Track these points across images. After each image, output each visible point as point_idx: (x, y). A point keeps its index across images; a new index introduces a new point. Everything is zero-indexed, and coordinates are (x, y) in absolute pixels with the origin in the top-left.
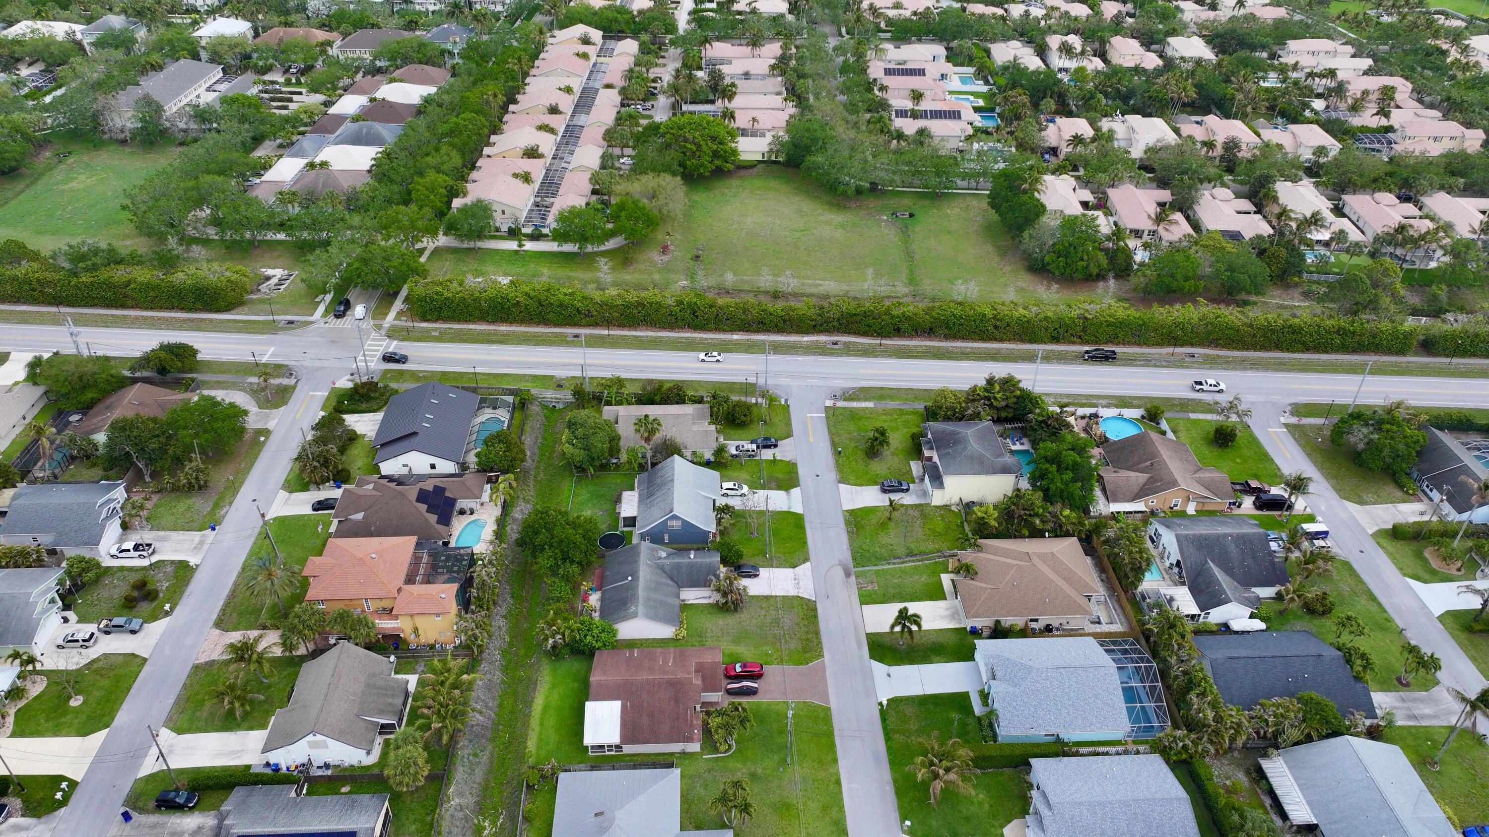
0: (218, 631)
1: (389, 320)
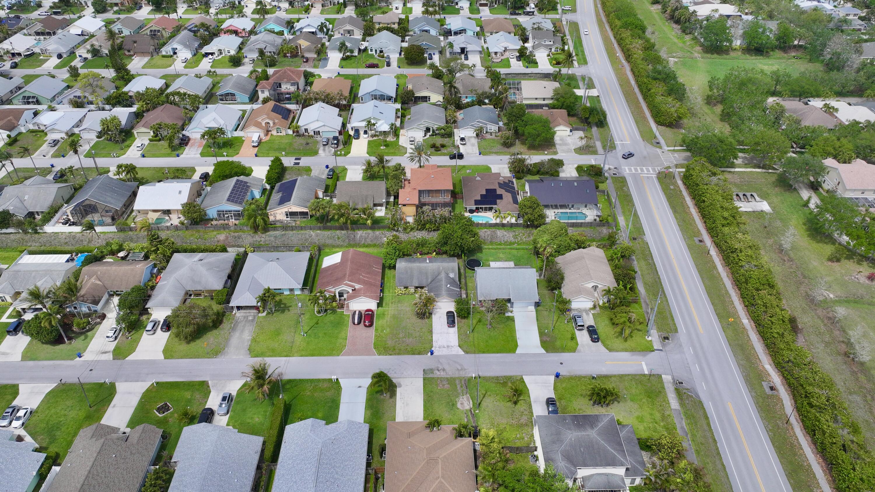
1: (678, 170)
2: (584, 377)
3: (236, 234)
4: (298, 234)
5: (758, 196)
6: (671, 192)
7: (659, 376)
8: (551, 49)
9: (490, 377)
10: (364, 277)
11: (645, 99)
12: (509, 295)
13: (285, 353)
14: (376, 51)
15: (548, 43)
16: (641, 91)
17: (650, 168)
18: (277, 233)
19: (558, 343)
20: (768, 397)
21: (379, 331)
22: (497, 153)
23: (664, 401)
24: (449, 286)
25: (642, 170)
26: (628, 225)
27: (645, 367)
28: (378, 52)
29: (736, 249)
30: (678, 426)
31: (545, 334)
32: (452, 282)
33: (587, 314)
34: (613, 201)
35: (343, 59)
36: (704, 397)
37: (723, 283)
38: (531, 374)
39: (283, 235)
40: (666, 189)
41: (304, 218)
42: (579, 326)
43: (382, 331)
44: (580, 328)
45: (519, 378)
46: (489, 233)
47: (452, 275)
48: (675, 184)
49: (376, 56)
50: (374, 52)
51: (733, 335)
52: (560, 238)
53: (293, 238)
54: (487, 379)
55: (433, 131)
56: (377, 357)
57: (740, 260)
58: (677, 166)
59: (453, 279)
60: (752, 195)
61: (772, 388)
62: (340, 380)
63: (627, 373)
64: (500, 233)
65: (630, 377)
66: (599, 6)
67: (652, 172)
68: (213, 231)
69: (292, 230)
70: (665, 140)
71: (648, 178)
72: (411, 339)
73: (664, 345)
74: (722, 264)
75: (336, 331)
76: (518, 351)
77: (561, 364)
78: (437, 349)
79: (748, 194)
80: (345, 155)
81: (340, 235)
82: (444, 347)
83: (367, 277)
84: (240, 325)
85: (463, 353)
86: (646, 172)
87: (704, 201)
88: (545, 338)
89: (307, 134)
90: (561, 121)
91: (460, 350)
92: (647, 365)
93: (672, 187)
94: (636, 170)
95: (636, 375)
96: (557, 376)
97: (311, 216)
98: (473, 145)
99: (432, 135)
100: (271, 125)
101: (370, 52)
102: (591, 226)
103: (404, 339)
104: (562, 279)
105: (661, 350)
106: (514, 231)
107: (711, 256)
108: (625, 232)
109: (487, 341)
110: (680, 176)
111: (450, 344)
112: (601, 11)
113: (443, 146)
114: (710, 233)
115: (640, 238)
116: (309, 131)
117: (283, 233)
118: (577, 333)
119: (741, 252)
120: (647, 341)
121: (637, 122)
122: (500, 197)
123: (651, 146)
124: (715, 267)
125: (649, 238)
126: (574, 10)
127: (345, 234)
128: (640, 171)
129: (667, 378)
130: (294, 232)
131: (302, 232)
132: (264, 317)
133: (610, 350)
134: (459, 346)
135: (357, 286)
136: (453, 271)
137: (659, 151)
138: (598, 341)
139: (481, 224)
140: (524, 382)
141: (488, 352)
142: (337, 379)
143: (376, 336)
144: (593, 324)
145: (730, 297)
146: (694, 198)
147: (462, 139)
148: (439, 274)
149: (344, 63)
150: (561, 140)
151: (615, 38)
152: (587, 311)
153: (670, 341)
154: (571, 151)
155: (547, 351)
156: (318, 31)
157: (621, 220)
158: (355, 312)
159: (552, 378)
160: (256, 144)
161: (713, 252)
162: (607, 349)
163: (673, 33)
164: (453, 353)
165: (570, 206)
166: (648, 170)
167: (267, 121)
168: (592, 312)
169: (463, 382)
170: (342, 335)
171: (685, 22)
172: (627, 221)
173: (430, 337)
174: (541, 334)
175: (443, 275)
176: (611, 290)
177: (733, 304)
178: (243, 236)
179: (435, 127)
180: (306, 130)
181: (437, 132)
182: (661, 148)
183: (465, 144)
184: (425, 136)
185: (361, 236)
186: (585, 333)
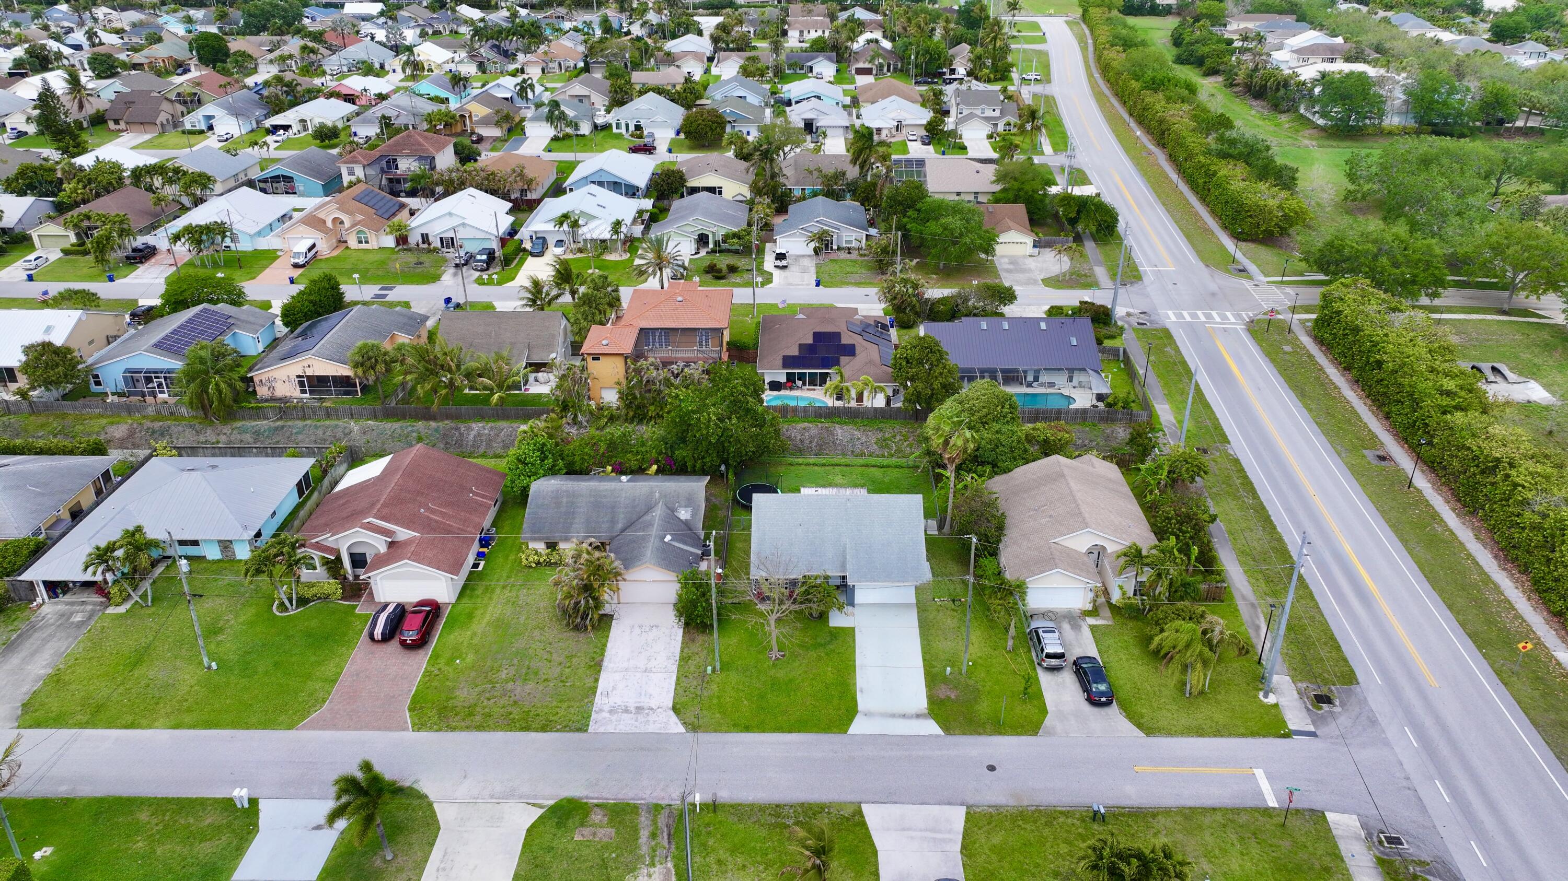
1: (1296, 316)
2: (1066, 814)
3: (157, 425)
4: (316, 427)
5: (1511, 369)
6: (1288, 357)
7: (1317, 817)
8: (995, 125)
9: (752, 806)
10: (433, 512)
11: (1203, 199)
12: (843, 566)
13: (130, 718)
14: (627, 126)
15: (989, 113)
16: (1194, 187)
17: (1228, 314)
18: (262, 424)
19: (984, 707)
21: (442, 661)
22: (858, 284)
24: (668, 538)
25: (1209, 317)
26: (1180, 422)
27: (1265, 786)
28: (632, 128)
29: (1498, 460)
31: (945, 680)
32: (684, 531)
33: (1076, 627)
34: (1141, 372)
35: (555, 139)
37: (1469, 555)
38: (889, 798)
39: (276, 429)
40: (1272, 353)
41: (347, 393)
42: (1049, 656)
43: (451, 661)
44: (1053, 662)
45: (847, 812)
46: (813, 432)
47: (684, 514)
48: (1296, 343)
49: (627, 136)
50: (623, 131)
51: (1537, 694)
52: (996, 426)
53: (300, 437)
54: (740, 811)
55: (717, 243)
56: (410, 736)
57: (1516, 485)
58: (1294, 310)
59: (687, 524)
60: (1494, 369)
62: (263, 805)
63: (1208, 802)
64: (842, 432)
65: (1218, 817)
66: (1097, 75)
67: (1233, 320)
68: (101, 416)
69: (304, 418)
70: (1259, 266)
71: (1225, 330)
72: (530, 686)
73: (1318, 720)
74: (1454, 510)
75: (313, 658)
76: (857, 727)
77: (992, 768)
78: (605, 715)
79: (1486, 367)
80: (500, 283)
81: (423, 432)
82: (626, 711)
83: (443, 514)
84: (36, 635)
85: (681, 729)
86: (1218, 319)
87: (1379, 364)
88: (943, 691)
89: (426, 246)
90: (1011, 224)
91: (674, 718)
92: (1270, 777)
93: (1288, 349)
94: (1194, 316)
95: (1237, 811)
97: (365, 389)
98: (805, 270)
99: (713, 251)
100: (347, 224)
101: (615, 130)
102: (1084, 420)
103: (510, 686)
104: (1001, 528)
105: (1313, 734)
106: (881, 430)
107: (1419, 491)
108: (1173, 435)
109: (762, 697)
110: (1305, 327)
111: (646, 702)
112: (1101, 82)
113: (733, 269)
114: (1405, 440)
115: (1217, 449)
116: (431, 239)
117: (279, 423)
118: (1044, 678)
119: (1512, 465)
120: (1263, 705)
121: (1189, 237)
122: (850, 351)
123: (1225, 275)
124: (1436, 517)
125: (1240, 446)
126: (1045, 79)
127: (437, 430)
128: (1203, 319)
129: (1344, 823)
130: (308, 422)
131: (328, 422)
132: (121, 616)
133: (1149, 731)
134: (675, 709)
135: (403, 534)
136: (689, 501)
137: (1246, 283)
138: (1108, 703)
139: (795, 409)
140: (863, 824)
141: (762, 728)
142: (253, 802)
143: (427, 673)
144: (1093, 652)
145: (1497, 588)
146: (1347, 369)
147: (781, 256)
148: (649, 509)
149: (555, 145)
150: (1011, 263)
151: (1131, 115)
152: (1074, 618)
153: (1338, 709)
154: (1035, 282)
155: (947, 728)
156: (515, 96)
157: (1164, 412)
158: (386, 605)
159: (959, 815)
160: (301, 260)
161: (1422, 482)
162: (1139, 726)
163: (1253, 112)
164: (651, 728)
165: (1030, 378)
166: (1224, 317)
167: (338, 215)
168: (1091, 621)
169: (662, 820)
170: (329, 669)
171: (1278, 90)
172: (1179, 411)
173: (589, 682)
174: (933, 679)
175: (658, 512)
176: (1144, 553)
177: (1514, 609)
178: (174, 430)
179: (720, 234)
180: (425, 238)
181: (724, 246)
182: (1250, 278)
183: (785, 267)
184: (697, 253)
185: (479, 434)
186: (1068, 679)
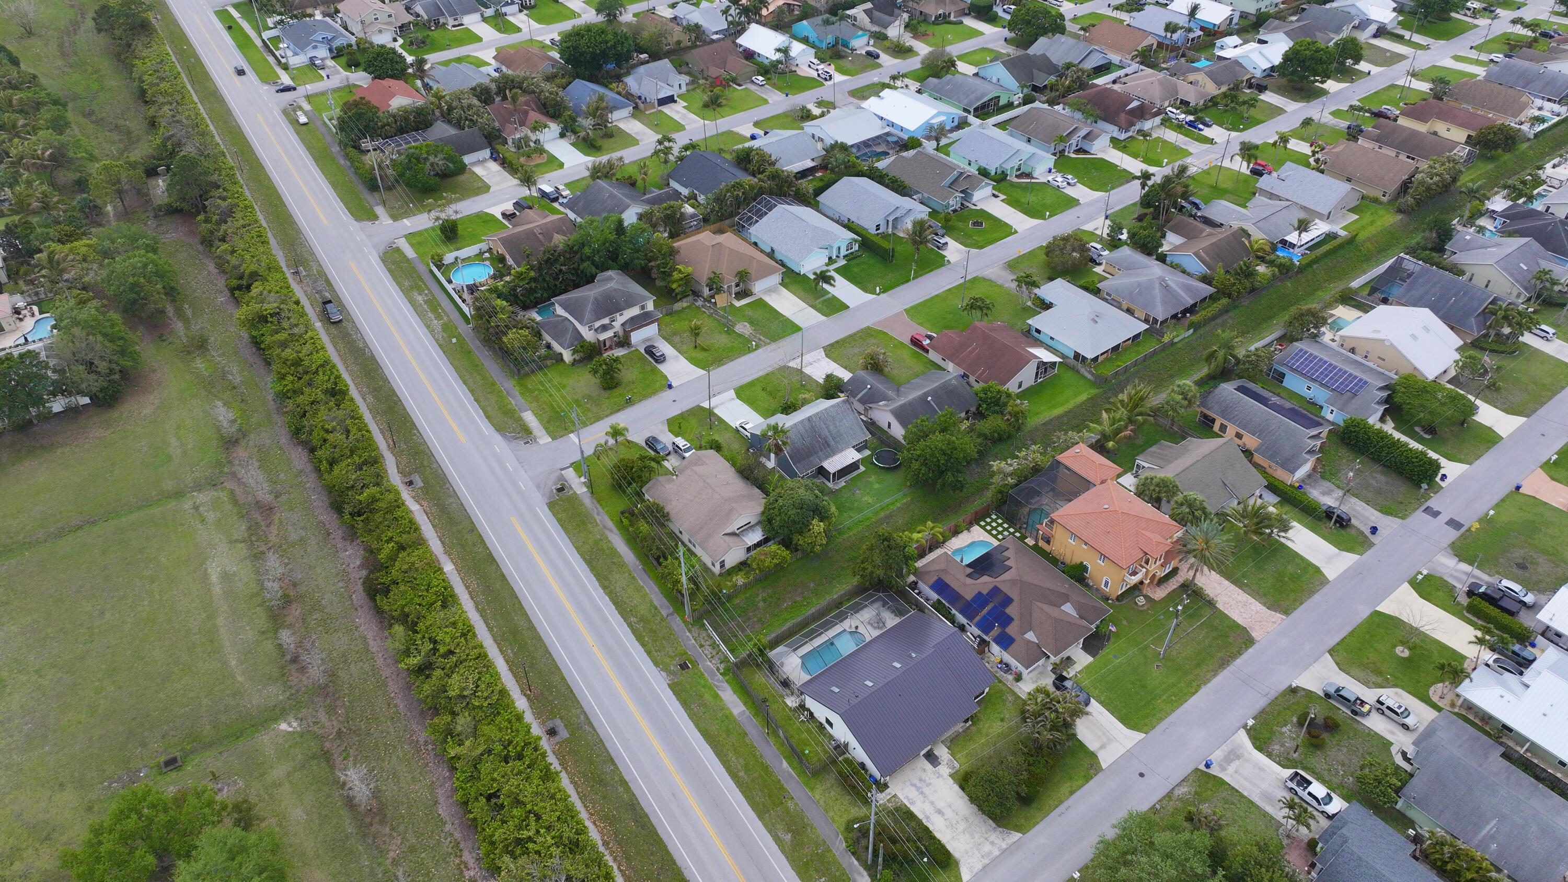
0: (1254, 634)
19: (693, 422)
20: (416, 470)
23: (541, 415)
30: (519, 397)
36: (497, 437)
38: (699, 378)
61: (410, 483)
73: (562, 478)
76: (732, 393)
77: (674, 401)
83: (971, 353)
85: (787, 366)
91: (794, 366)
92: (574, 445)
96: (670, 387)
105: (562, 470)
115: (675, 674)
120: (587, 476)
129: (544, 439)
134: (800, 369)
153: (554, 488)
155: (700, 407)
159: (674, 384)
164: (798, 361)
177: (470, 593)
